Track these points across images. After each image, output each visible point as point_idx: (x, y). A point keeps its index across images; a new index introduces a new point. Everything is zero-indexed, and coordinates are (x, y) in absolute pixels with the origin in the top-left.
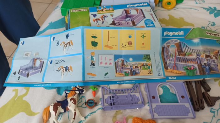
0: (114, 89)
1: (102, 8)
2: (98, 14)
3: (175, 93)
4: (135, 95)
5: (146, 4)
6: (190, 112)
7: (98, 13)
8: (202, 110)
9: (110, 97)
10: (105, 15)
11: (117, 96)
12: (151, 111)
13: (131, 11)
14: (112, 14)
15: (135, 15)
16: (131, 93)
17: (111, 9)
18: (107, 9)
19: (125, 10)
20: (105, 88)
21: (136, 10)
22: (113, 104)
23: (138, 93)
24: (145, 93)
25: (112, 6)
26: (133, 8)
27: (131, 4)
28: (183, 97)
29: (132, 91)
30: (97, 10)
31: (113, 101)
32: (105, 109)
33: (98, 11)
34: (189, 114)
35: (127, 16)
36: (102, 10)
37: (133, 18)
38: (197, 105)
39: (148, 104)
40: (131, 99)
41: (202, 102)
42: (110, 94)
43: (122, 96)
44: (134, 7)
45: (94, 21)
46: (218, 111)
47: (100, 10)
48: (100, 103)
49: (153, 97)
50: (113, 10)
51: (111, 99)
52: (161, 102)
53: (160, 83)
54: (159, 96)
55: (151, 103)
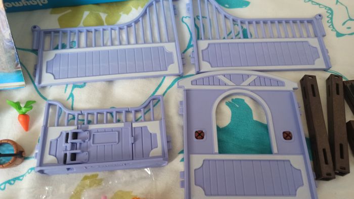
0: (85, 110)
3: (265, 122)
4: (146, 127)
6: (302, 185)
9: (67, 136)
11: (90, 132)
16: (137, 121)
20: (59, 105)
22: (69, 158)
23: (157, 123)
24: (177, 120)
28: (287, 136)
29: (139, 115)
31: (72, 149)
34: (299, 191)
38: (326, 163)
39: (181, 156)
40: (131, 140)
42: (68, 125)
43: (105, 131)
49: (200, 135)
51: (67, 141)
52: (221, 151)
53: (225, 91)
54: (219, 129)
55: (190, 152)
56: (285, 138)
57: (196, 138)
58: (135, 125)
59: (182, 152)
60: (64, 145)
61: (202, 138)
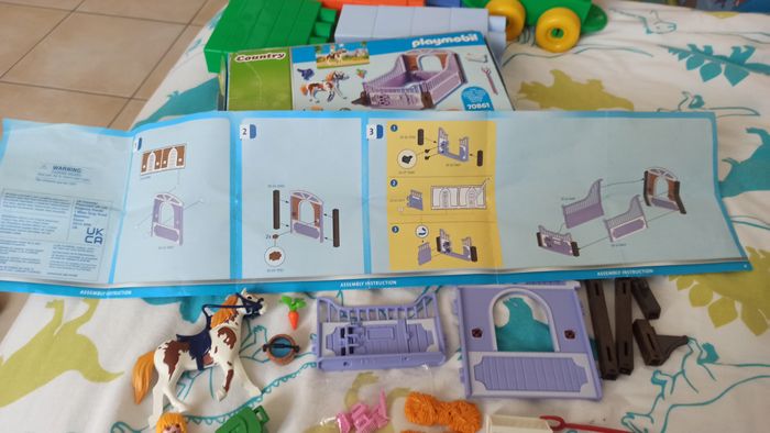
0: (357, 307)
1: (332, 51)
2: (319, 68)
3: (546, 322)
4: (420, 325)
5: (474, 38)
6: (586, 382)
7: (321, 64)
8: (627, 376)
9: (343, 330)
10: (339, 71)
11: (365, 328)
12: (467, 376)
13: (423, 60)
14: (361, 68)
15: (435, 73)
16: (410, 318)
17: (361, 52)
18: (348, 53)
19: (404, 57)
20: (329, 301)
21: (439, 56)
22: (347, 351)
23: (432, 320)
24: (452, 320)
25: (364, 43)
26: (432, 49)
27: (425, 38)
28: (570, 334)
29: (412, 313)
30: (317, 56)
31: (349, 342)
32: (323, 366)
33: (318, 60)
34: (583, 387)
35: (409, 77)
36: (333, 57)
37: (427, 82)
38: (610, 359)
39: (458, 355)
40: (406, 336)
41: (628, 351)
42: (341, 321)
43: (379, 327)
44: (433, 46)
45: (304, 91)
46: (674, 378)
47: (326, 55)
48: (310, 349)
49: (477, 333)
50: (367, 58)
51: (343, 336)
52: (500, 349)
53: (502, 290)
54: (497, 328)
55: (468, 349)
56: (567, 337)
57: (474, 335)
58: (408, 322)
59: (460, 350)
60: (340, 339)
61: (480, 335)
